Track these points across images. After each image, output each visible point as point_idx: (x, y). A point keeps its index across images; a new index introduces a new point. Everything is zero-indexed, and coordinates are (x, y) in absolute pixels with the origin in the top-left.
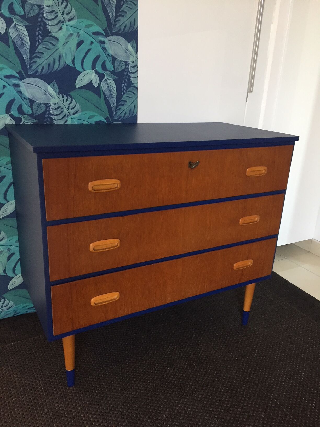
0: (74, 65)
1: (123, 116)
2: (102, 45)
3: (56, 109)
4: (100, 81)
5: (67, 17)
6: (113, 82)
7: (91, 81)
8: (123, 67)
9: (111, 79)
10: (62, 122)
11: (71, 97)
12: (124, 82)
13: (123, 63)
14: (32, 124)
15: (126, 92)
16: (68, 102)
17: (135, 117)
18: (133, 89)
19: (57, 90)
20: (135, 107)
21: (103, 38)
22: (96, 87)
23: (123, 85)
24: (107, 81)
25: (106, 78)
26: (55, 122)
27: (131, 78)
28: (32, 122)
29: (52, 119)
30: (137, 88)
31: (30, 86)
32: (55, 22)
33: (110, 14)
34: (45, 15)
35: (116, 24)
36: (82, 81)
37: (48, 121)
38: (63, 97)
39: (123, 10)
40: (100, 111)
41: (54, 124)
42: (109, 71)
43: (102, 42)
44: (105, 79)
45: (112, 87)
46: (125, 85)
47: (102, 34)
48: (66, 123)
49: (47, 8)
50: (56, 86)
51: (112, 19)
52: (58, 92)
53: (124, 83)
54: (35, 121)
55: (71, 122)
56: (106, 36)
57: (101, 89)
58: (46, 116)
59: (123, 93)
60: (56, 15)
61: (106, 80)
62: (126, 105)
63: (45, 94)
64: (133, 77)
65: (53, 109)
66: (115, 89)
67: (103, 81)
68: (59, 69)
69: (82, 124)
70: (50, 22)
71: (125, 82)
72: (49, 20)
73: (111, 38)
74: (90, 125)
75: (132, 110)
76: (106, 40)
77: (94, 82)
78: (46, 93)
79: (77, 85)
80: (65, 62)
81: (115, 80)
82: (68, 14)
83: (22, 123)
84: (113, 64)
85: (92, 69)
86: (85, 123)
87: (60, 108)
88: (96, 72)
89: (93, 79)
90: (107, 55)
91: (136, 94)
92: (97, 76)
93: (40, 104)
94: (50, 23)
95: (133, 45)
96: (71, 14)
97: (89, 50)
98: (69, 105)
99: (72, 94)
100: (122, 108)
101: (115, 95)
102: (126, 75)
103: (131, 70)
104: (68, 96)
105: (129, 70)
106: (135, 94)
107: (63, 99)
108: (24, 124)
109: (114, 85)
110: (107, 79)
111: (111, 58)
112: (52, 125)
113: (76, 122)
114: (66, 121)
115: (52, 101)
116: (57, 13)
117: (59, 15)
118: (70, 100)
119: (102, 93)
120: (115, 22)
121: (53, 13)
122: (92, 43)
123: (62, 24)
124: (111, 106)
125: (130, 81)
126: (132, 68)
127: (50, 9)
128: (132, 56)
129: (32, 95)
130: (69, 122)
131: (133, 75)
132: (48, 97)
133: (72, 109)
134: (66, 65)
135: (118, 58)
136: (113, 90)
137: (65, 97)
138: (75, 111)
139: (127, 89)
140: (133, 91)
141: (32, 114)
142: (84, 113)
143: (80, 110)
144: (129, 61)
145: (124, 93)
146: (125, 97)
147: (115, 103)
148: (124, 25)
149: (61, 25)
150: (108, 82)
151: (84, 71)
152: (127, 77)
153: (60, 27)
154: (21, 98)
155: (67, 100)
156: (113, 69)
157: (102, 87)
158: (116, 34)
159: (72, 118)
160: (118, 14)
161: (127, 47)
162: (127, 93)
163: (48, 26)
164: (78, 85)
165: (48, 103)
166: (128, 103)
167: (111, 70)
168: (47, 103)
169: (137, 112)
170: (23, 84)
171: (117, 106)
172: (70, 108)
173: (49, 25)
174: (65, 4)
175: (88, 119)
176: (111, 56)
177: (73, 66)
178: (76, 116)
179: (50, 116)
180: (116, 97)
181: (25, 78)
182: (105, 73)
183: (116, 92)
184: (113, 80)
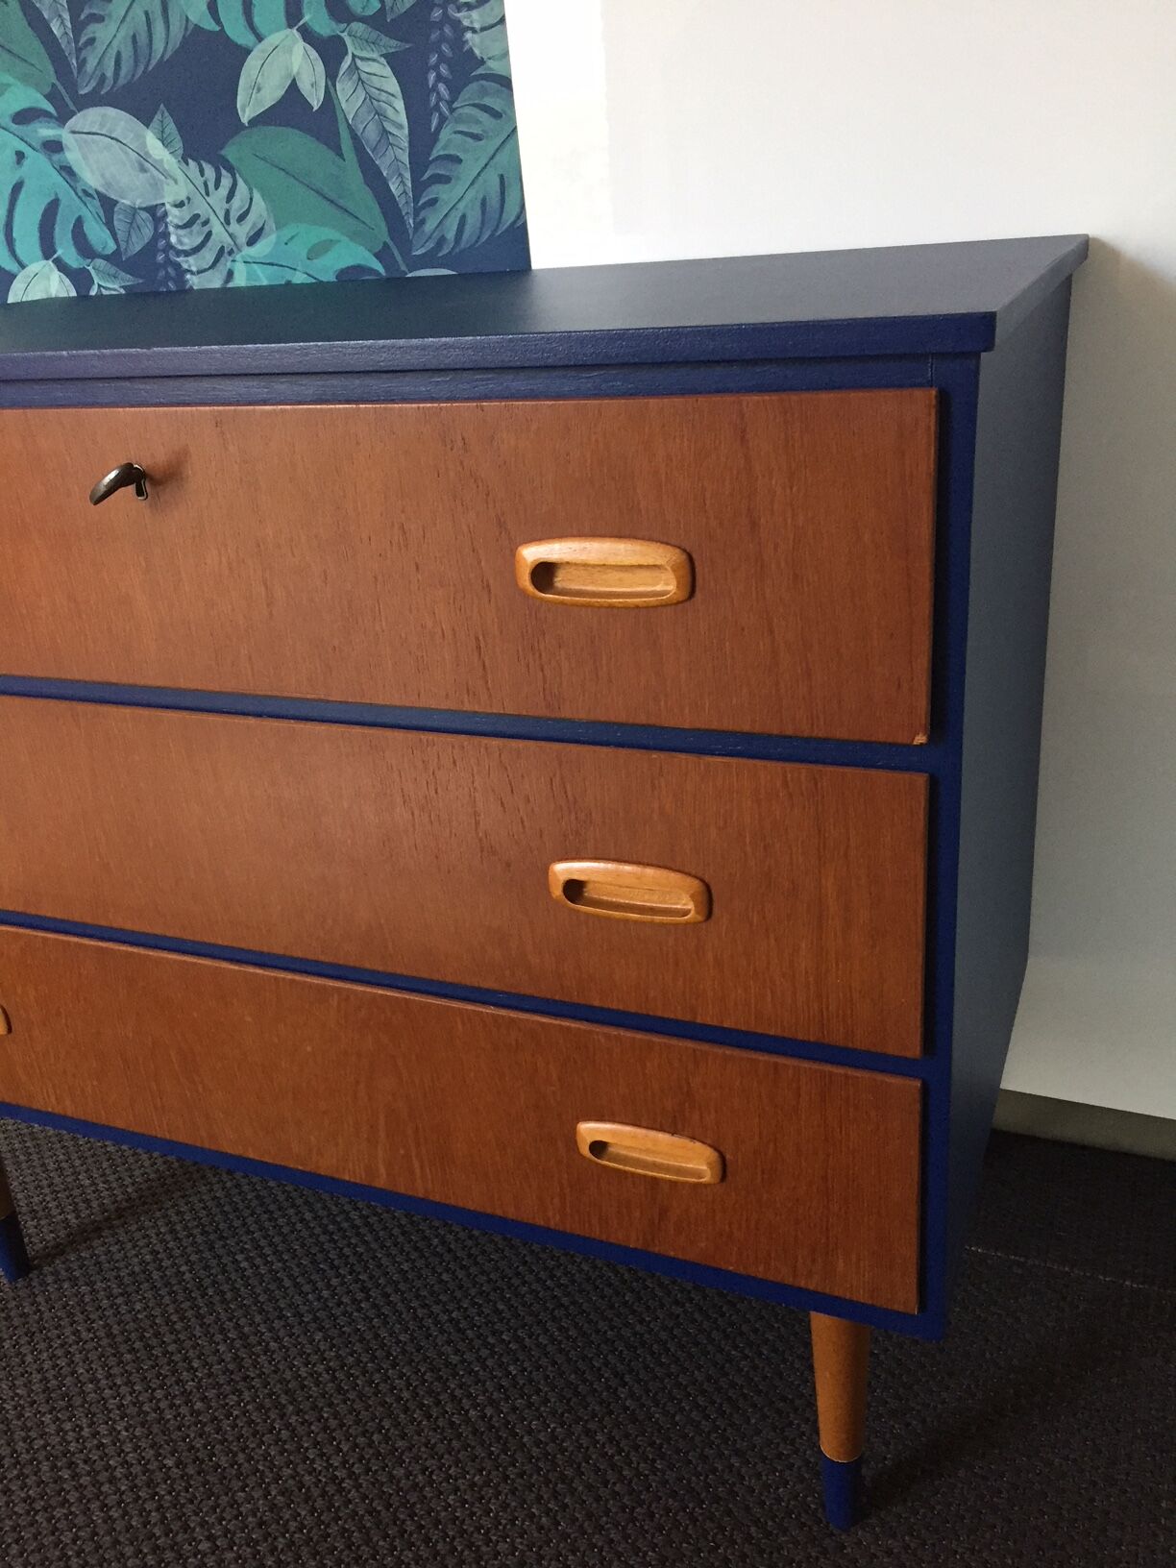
0: (218, 21)
1: (451, 235)
3: (188, 225)
4: (331, 75)
6: (387, 71)
7: (294, 80)
9: (375, 55)
10: (214, 281)
11: (231, 170)
12: (434, 59)
14: (123, 291)
15: (452, 110)
16: (224, 191)
17: (518, 235)
18: (484, 92)
19: (178, 144)
20: (510, 183)
22: (316, 105)
23: (432, 77)
24: (357, 68)
25: (354, 56)
26: (195, 282)
27: (469, 35)
28: (122, 287)
29: (181, 272)
30: (505, 83)
31: (94, 142)
36: (259, 90)
37: (168, 277)
38: (202, 174)
40: (351, 220)
41: (191, 288)
42: (363, 20)
44: (348, 60)
45: (384, 96)
46: (439, 78)
48: (230, 285)
50: (171, 128)
52: (181, 152)
53: (436, 68)
54: (129, 280)
55: (248, 279)
57: (338, 112)
58: (160, 258)
59: (435, 123)
61: (353, 67)
62: (458, 178)
63: (143, 170)
64: (477, 26)
65: (178, 227)
66: (400, 105)
67: (341, 73)
68: (170, 51)
69: (289, 283)
71: (442, 59)
74: (317, 288)
75: (494, 202)
77: (305, 87)
78: (144, 162)
79: (244, 111)
80: (187, 18)
81: (392, 60)
83: (93, 292)
85: (290, 26)
86: (299, 278)
87: (198, 221)
88: (307, 34)
89: (298, 73)
91: (503, 115)
92: (314, 54)
93: (133, 211)
98: (226, 206)
99: (230, 152)
100: (446, 194)
101: (403, 135)
102: (440, 25)
104: (222, 164)
106: (496, 115)
107: (202, 179)
108: (100, 297)
109: (392, 85)
110: (359, 63)
112: (184, 291)
113: (264, 278)
114: (230, 275)
115: (170, 194)
118: (226, 182)
119: (344, 134)
124: (393, 188)
125: (466, 49)
129: (103, 175)
130: (240, 281)
131: (475, 18)
132: (153, 177)
133: (241, 218)
134: (191, 27)
136: (390, 112)
137: (210, 172)
138: (252, 228)
139: (455, 92)
140: (488, 101)
141: (117, 253)
142: (287, 233)
143: (271, 225)
145: (443, 120)
146: (448, 140)
147: (408, 175)
150: (364, 76)
151: (260, 38)
152: (447, 30)
154: (77, 194)
155: (217, 186)
156: (375, 5)
157: (344, 106)
159: (249, 260)
162: (455, 114)
164: (247, 110)
165: (157, 205)
166: (469, 169)
167: (370, 12)
168: (155, 203)
169: (524, 205)
170: (71, 135)
171: (419, 187)
172: (234, 215)
175: (309, 259)
177: (217, 28)
178: (261, 249)
179: (173, 257)
180: (406, 145)
181: (73, 114)
182: (346, 33)
183: (403, 119)
184: (383, 60)
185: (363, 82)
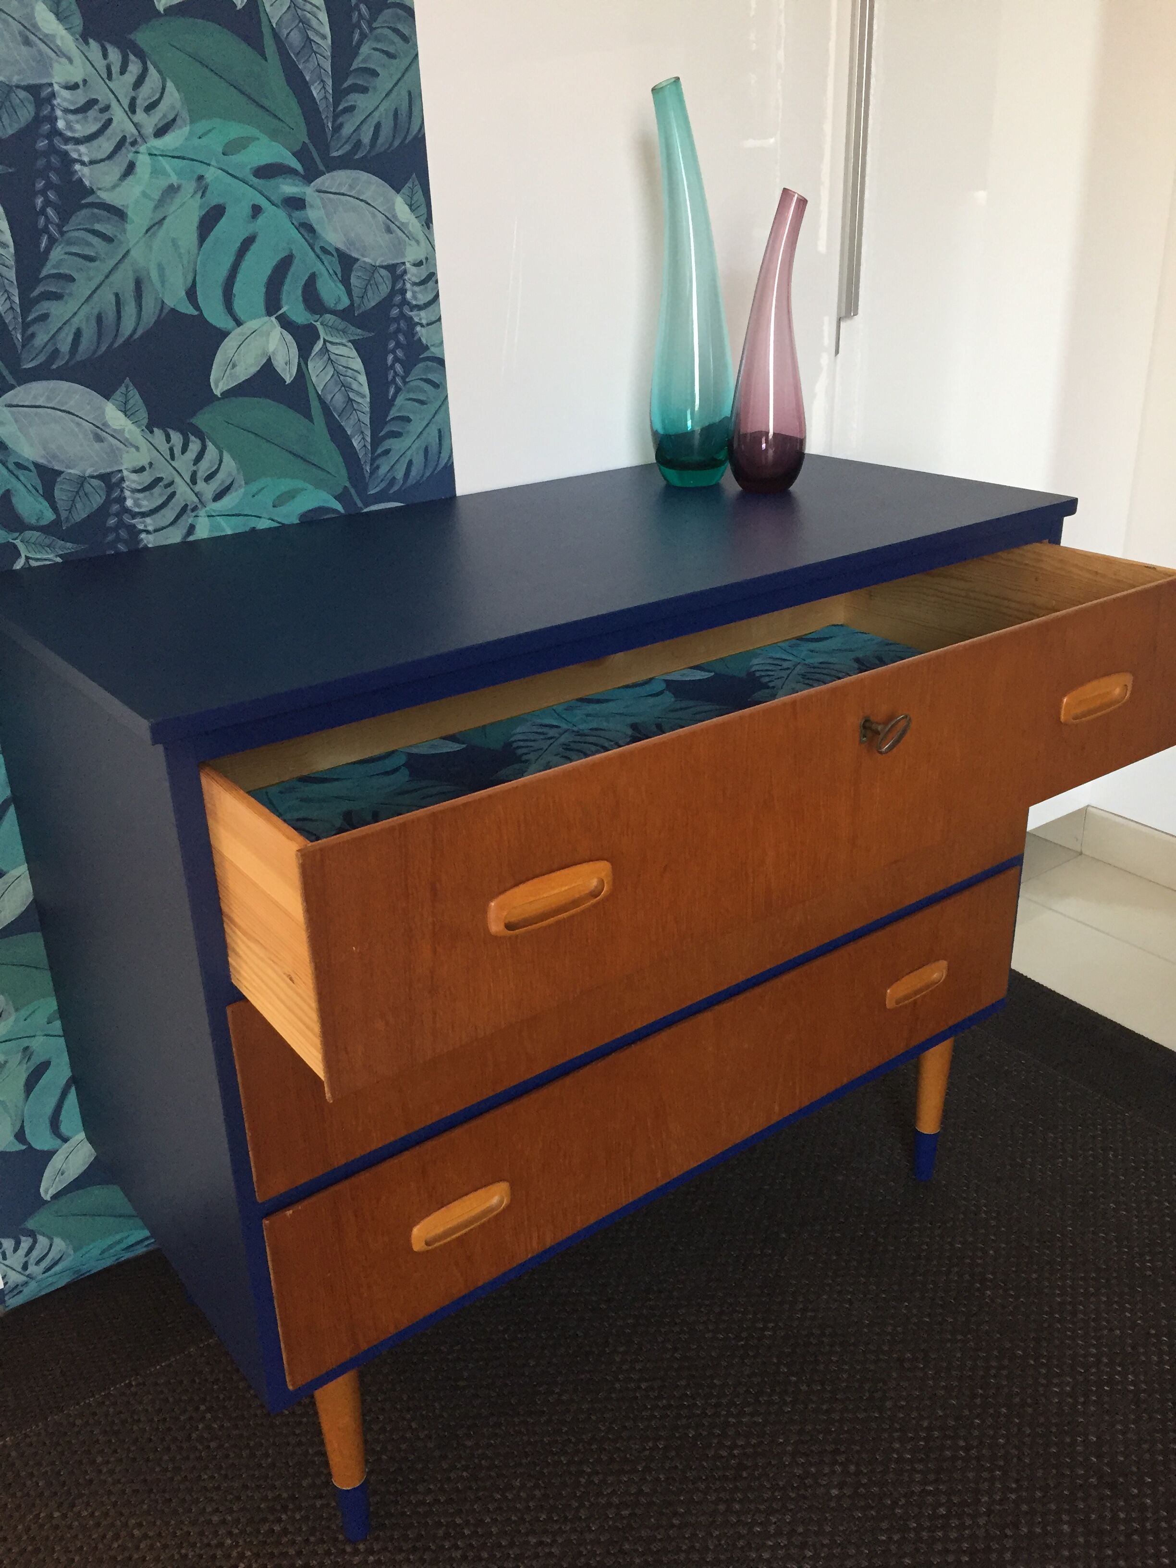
0: (197, 307)
1: (400, 476)
2: (297, 214)
3: (147, 488)
4: (304, 353)
5: (150, 123)
6: (354, 353)
7: (269, 359)
8: (385, 289)
9: (344, 341)
10: (174, 536)
11: (201, 436)
12: (392, 345)
13: (383, 272)
14: (59, 560)
15: (405, 383)
16: (192, 453)
17: (449, 469)
18: (428, 369)
19: (143, 415)
20: (443, 435)
21: (297, 186)
22: (288, 380)
23: (390, 357)
24: (328, 351)
25: (325, 341)
26: (149, 541)
27: (418, 328)
28: (60, 556)
29: (134, 533)
30: (441, 362)
31: (36, 414)
32: (105, 145)
33: (315, 88)
34: (61, 124)
35: (341, 125)
36: (234, 366)
37: (118, 539)
38: (168, 440)
39: (361, 66)
40: (314, 470)
41: (146, 548)
42: (333, 312)
43: (295, 204)
44: (320, 343)
45: (350, 372)
46: (396, 359)
47: (292, 171)
48: (191, 538)
49: (66, 94)
50: (135, 398)
51: (322, 106)
52: (146, 421)
53: (393, 351)
54: (69, 547)
55: (211, 531)
56: (310, 176)
57: (309, 386)
58: (112, 521)
59: (392, 391)
60: (106, 116)
61: (325, 350)
62: (408, 432)
63: (99, 439)
64: (424, 322)
65: (135, 491)
66: (363, 379)
67: (313, 355)
68: (139, 332)
69: (253, 530)
70: (82, 148)
71: (398, 345)
72: (78, 141)
73: (326, 181)
74: (280, 531)
75: (434, 448)
76: (308, 192)
77: (279, 365)
78: (100, 433)
79: (217, 386)
80: (163, 302)
81: (357, 345)
82: (150, 108)
83: (19, 565)
84: (346, 281)
85: (269, 314)
86: (263, 524)
87: (161, 484)
88: (286, 323)
89: (273, 353)
90: (318, 250)
91: (439, 386)
92: (289, 338)
93: (82, 480)
94: (84, 152)
95: (411, 198)
96: (163, 107)
97: (247, 243)
98: (194, 468)
99: (201, 420)
100: (396, 445)
101: (365, 403)
102: (396, 320)
103: (414, 297)
104: (189, 430)
105: (409, 295)
106: (436, 386)
107: (169, 446)
108: (27, 569)
109: (357, 364)
110: (328, 345)
111: (335, 260)
112: (139, 553)
113: (228, 528)
114: (191, 529)
115: (128, 461)
116: (107, 108)
117: (118, 115)
118: (195, 446)
119: (315, 404)
120: (336, 116)
121: (92, 113)
122: (256, 210)
123: (133, 149)
124: (355, 444)
125: (416, 338)
126: (416, 288)
127: (80, 98)
128: (413, 243)
129: (44, 449)
130: (203, 532)
131: (423, 316)
132: (111, 446)
133: (209, 478)
134: (165, 311)
135: (363, 256)
136: (354, 385)
137: (177, 438)
138: (220, 485)
139: (407, 371)
140: (430, 376)
141: (57, 523)
142: (254, 487)
143: (241, 479)
144: (404, 263)
145: (398, 390)
146: (402, 405)
147: (368, 433)
148: (372, 122)
149: (131, 156)
150: (333, 357)
151: (239, 323)
152: (403, 324)
153: (125, 166)
154: (7, 468)
155: (184, 450)
156: (345, 302)
157: (314, 379)
158: (345, 163)
159: (213, 514)
160: (345, 85)
161: (392, 208)
162: (407, 386)
163: (77, 167)
164: (221, 385)
165: (112, 473)
166: (416, 427)
167: (340, 307)
168: (109, 470)
169: (452, 450)
170: (6, 409)
171: (376, 441)
172: (201, 475)
173: (83, 163)
174: (134, 68)
175: (274, 506)
176: (335, 254)
177: (196, 313)
178: (228, 502)
179: (126, 518)
180: (368, 409)
181: (12, 387)
182: (318, 323)
183: (366, 390)
184: (350, 344)
185: (332, 361)
